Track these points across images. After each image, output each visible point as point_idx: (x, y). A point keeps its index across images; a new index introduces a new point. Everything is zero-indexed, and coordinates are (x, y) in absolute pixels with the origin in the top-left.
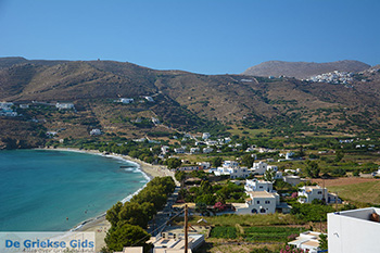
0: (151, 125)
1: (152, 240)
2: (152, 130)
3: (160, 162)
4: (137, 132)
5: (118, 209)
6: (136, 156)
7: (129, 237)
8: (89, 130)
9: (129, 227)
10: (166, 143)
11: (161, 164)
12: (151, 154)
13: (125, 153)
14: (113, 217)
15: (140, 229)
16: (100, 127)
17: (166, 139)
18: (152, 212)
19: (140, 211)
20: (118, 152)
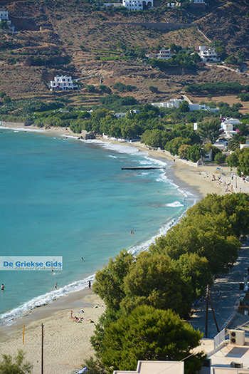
0: (195, 66)
1: (205, 346)
2: (199, 79)
3: (216, 158)
4: (161, 85)
5: (122, 269)
6: (159, 144)
7: (150, 337)
8: (47, 78)
9: (150, 312)
10: (233, 112)
11: (222, 161)
12: (195, 139)
13: (134, 135)
14: (111, 288)
15: (176, 319)
16: (71, 72)
17: (232, 100)
18: (202, 277)
19: (174, 275)
20: (117, 134)
